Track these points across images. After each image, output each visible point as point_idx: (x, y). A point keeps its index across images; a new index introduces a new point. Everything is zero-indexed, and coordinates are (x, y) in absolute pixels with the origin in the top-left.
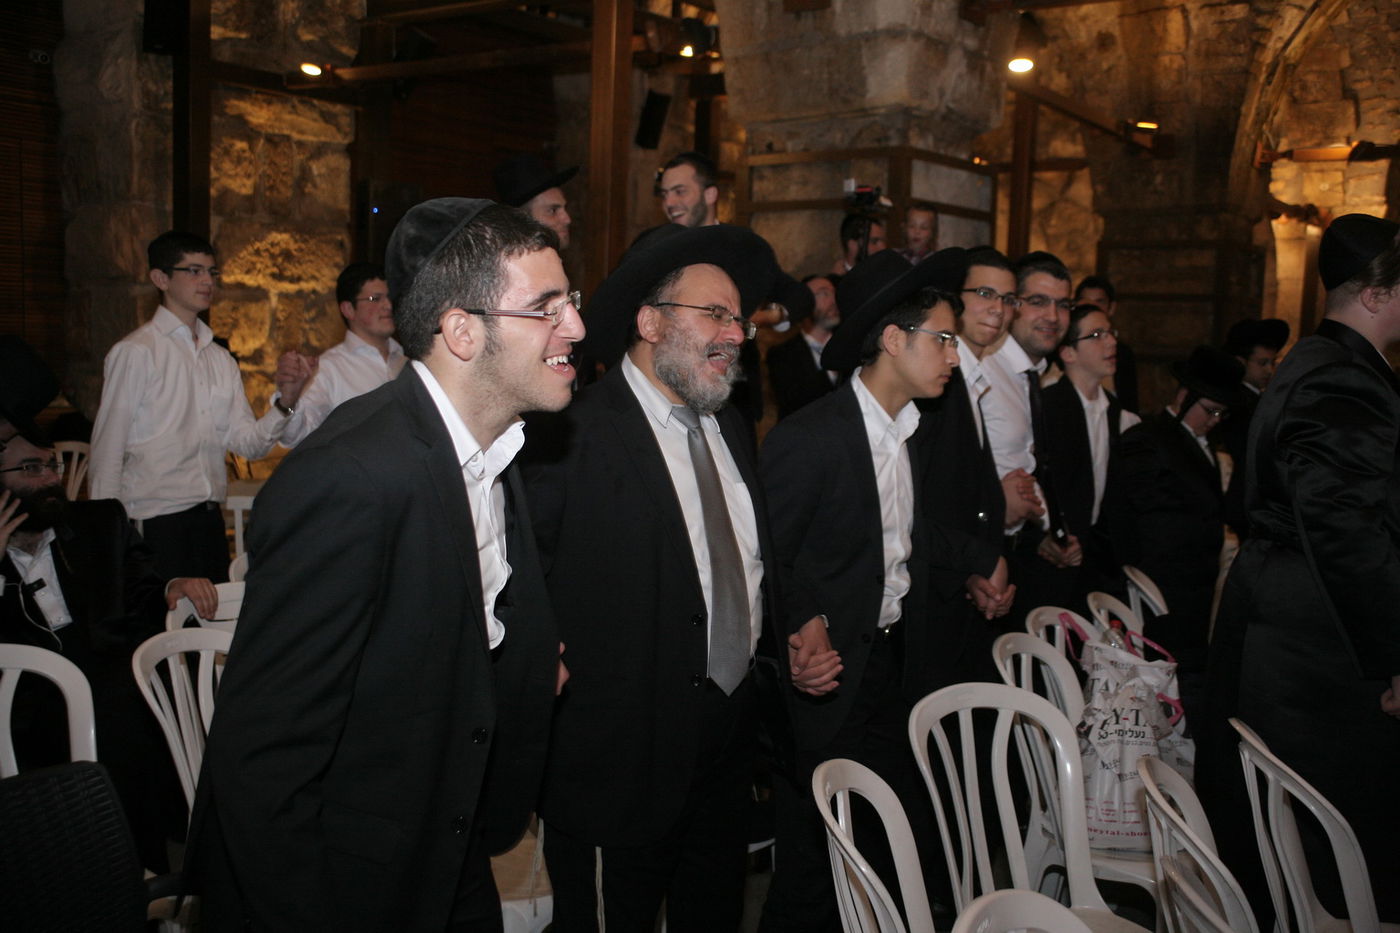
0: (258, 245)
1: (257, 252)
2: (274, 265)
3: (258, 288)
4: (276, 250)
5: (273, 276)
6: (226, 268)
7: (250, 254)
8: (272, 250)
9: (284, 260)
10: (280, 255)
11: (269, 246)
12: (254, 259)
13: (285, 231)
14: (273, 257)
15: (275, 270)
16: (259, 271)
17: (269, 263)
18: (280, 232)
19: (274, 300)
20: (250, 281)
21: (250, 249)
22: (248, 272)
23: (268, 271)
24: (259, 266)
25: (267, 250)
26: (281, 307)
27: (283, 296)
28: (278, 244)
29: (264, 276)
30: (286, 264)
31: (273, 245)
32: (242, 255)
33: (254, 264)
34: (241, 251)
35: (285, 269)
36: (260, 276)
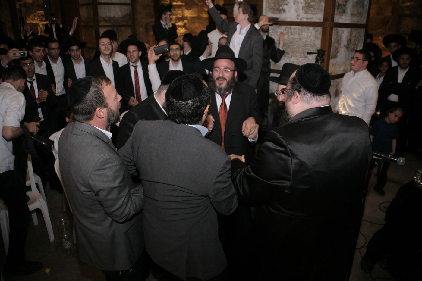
0: (35, 14)
1: (35, 16)
2: (40, 18)
3: (36, 23)
4: (40, 15)
5: (40, 21)
6: (27, 20)
7: (33, 16)
8: (39, 15)
9: (42, 17)
10: (41, 16)
11: (38, 14)
12: (34, 17)
13: (42, 10)
14: (39, 16)
15: (40, 19)
16: (36, 20)
17: (38, 18)
18: (40, 11)
19: (41, 26)
20: (34, 22)
21: (33, 15)
22: (33, 20)
23: (38, 20)
24: (35, 19)
25: (37, 15)
26: (43, 27)
27: (43, 25)
28: (40, 13)
29: (37, 21)
30: (43, 18)
31: (39, 14)
32: (31, 17)
33: (34, 18)
34: (30, 16)
35: (43, 19)
36: (36, 21)
